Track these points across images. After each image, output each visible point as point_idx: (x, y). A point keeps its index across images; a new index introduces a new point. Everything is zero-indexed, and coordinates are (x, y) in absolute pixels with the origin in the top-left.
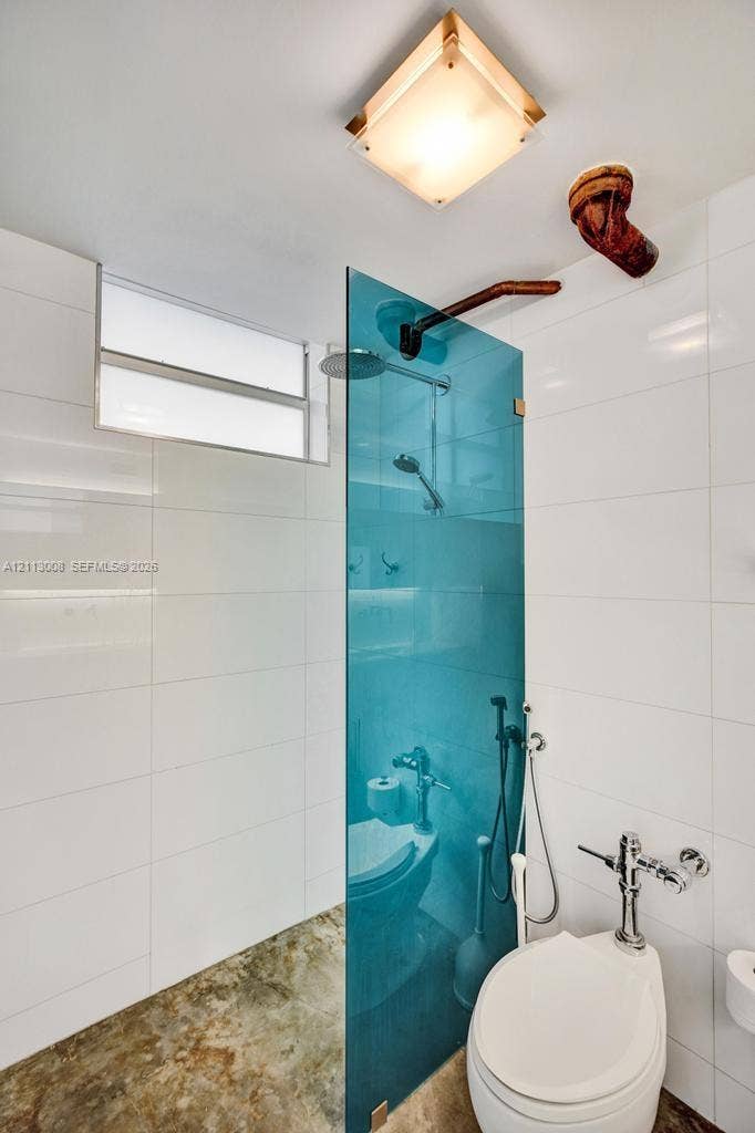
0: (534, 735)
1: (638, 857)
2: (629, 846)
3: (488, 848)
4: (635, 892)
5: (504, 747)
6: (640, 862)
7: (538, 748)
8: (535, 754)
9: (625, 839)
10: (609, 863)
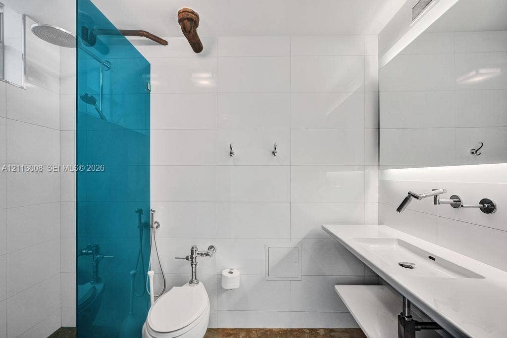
0: (156, 222)
1: (197, 252)
2: (194, 250)
3: (134, 275)
4: (196, 265)
5: (141, 231)
6: (198, 254)
7: (157, 227)
8: (156, 230)
9: (193, 248)
10: (187, 259)
